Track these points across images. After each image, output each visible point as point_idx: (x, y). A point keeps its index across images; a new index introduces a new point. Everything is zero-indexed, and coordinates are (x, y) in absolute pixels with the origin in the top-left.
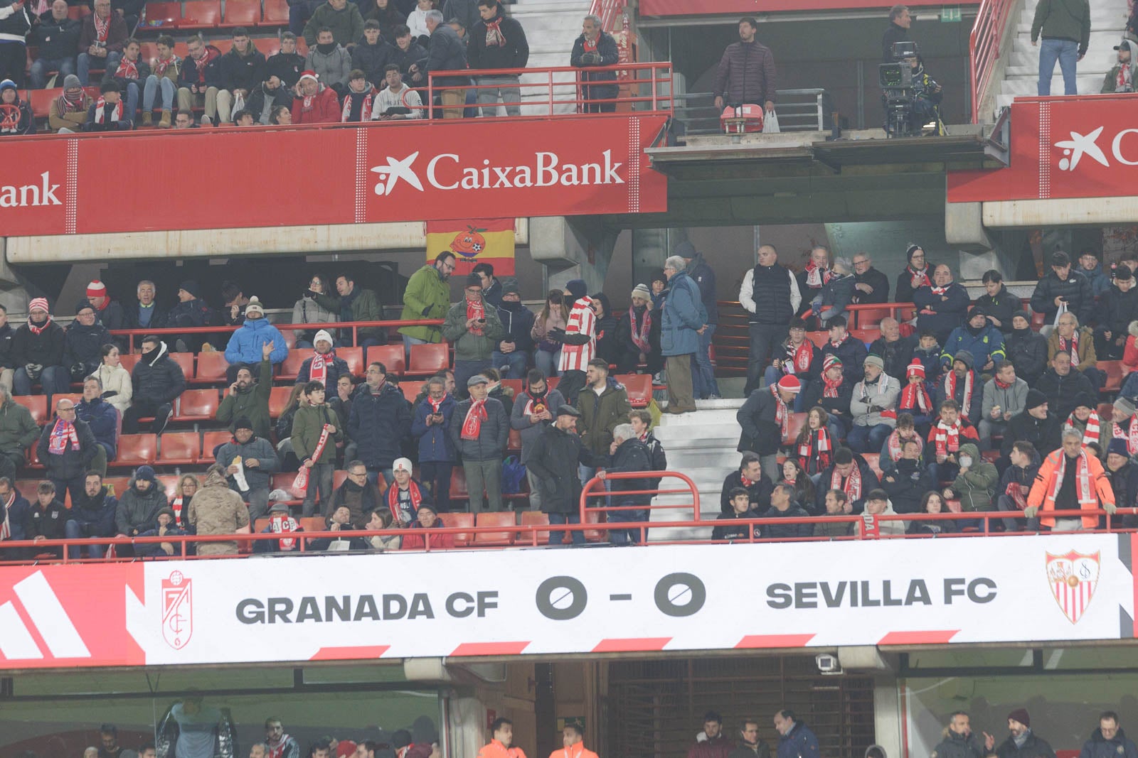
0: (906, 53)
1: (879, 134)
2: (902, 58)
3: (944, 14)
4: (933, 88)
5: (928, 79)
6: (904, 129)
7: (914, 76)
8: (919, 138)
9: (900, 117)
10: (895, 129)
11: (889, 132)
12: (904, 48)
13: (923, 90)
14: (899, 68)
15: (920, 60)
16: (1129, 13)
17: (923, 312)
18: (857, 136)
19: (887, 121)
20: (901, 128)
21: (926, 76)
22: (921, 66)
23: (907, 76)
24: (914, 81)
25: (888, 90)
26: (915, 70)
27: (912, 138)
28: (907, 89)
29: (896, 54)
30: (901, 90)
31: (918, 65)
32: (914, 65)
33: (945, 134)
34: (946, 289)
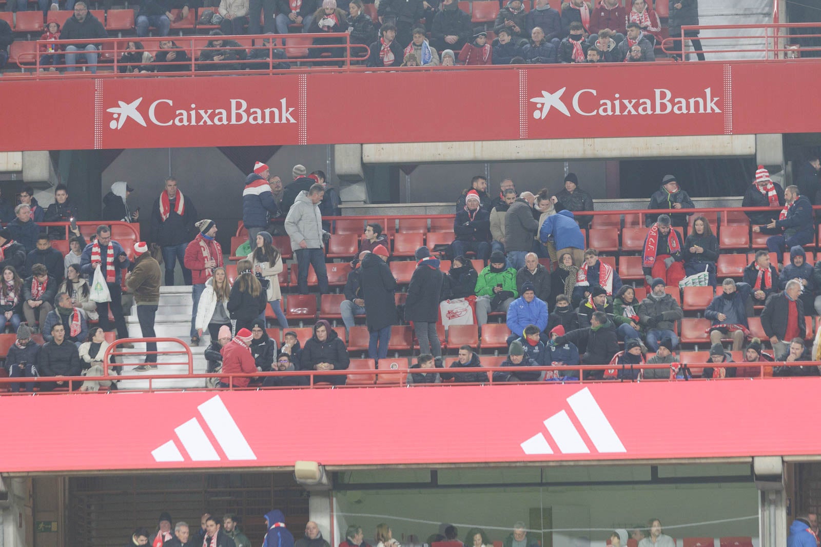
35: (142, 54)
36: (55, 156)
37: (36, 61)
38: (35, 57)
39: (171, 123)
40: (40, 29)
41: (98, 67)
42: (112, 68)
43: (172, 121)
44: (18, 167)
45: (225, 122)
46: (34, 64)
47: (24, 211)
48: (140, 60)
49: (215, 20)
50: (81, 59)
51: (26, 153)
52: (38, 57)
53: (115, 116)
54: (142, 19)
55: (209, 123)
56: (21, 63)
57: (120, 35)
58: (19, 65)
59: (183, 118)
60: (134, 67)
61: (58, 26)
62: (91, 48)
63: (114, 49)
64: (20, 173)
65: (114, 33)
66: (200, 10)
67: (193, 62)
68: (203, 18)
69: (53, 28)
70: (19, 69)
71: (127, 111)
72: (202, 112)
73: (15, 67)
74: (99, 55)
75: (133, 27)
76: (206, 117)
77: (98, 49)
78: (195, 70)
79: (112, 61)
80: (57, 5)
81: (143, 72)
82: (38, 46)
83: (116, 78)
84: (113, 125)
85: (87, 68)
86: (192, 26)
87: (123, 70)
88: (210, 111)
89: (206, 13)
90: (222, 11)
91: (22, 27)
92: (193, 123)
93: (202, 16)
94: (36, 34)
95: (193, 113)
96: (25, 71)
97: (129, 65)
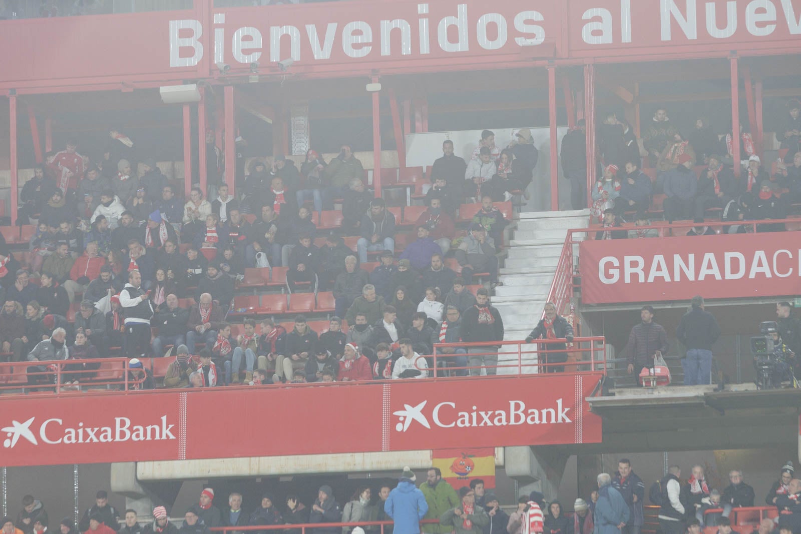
0: (770, 329)
1: (751, 387)
2: (767, 333)
3: (796, 301)
4: (789, 354)
5: (786, 348)
6: (769, 383)
7: (775, 346)
8: (779, 390)
9: (766, 375)
10: (762, 383)
11: (758, 385)
12: (769, 325)
13: (782, 355)
14: (764, 340)
15: (779, 334)
17: (783, 512)
18: (735, 388)
19: (757, 378)
20: (766, 383)
21: (784, 345)
22: (780, 339)
23: (771, 346)
24: (776, 349)
25: (757, 355)
26: (776, 342)
27: (774, 390)
28: (771, 355)
29: (763, 330)
30: (766, 356)
31: (779, 338)
32: (776, 338)
33: (798, 386)
34: (798, 495)
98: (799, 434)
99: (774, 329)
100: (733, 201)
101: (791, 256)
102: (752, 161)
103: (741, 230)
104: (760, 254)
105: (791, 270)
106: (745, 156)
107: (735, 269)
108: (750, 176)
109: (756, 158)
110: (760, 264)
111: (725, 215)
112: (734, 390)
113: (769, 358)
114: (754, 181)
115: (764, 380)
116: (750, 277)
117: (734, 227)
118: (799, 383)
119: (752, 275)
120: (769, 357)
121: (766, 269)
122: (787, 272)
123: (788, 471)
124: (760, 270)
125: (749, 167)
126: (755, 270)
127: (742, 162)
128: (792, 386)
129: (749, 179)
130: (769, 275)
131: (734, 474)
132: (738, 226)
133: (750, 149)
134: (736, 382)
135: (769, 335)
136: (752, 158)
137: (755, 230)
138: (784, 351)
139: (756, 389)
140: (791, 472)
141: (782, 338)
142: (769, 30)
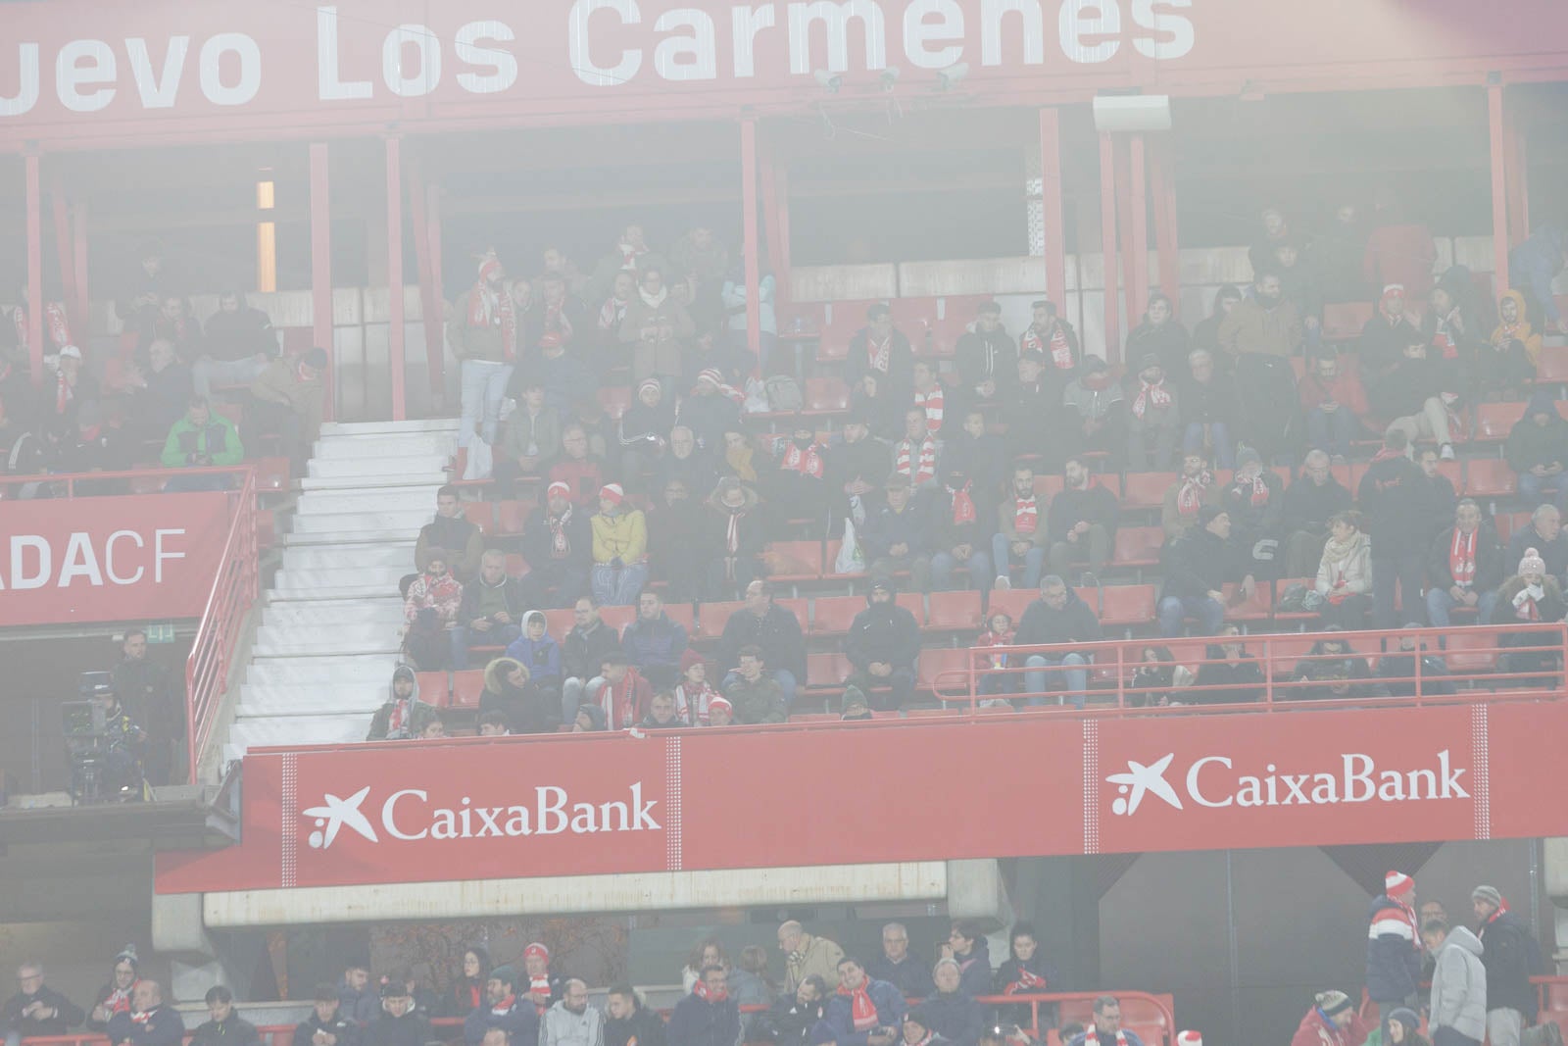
0: (99, 687)
1: (61, 800)
2: (93, 694)
4: (135, 736)
5: (129, 723)
6: (96, 793)
7: (108, 719)
8: (113, 806)
9: (90, 776)
10: (83, 792)
11: (74, 797)
12: (97, 680)
13: (122, 738)
15: (117, 697)
16: (405, 629)
18: (30, 802)
19: (72, 782)
20: (90, 791)
21: (126, 719)
22: (118, 706)
23: (100, 720)
24: (109, 726)
25: (73, 738)
26: (110, 713)
27: (106, 806)
28: (100, 738)
29: (84, 689)
30: (91, 739)
31: (115, 704)
32: (109, 704)
33: (152, 798)
34: (151, 1014)
35: (1173, 669)
36: (1009, 868)
37: (969, 686)
38: (967, 678)
39: (1228, 802)
40: (974, 625)
41: (1088, 696)
42: (1113, 698)
43: (1231, 798)
44: (939, 890)
45: (1333, 798)
46: (967, 692)
47: (948, 973)
48: (1169, 681)
49: (1309, 602)
50: (1056, 682)
51: (954, 863)
52: (972, 677)
53: (1123, 790)
54: (1171, 603)
55: (1303, 800)
56: (942, 692)
57: (1129, 634)
58: (937, 694)
59: (1253, 792)
60: (1157, 697)
61: (1009, 619)
62: (1073, 659)
63: (1117, 662)
64: (942, 901)
65: (1117, 630)
66: (1281, 584)
67: (1269, 683)
68: (1286, 598)
69: (999, 624)
70: (937, 704)
71: (1145, 779)
72: (1288, 780)
73: (928, 699)
74: (1090, 673)
75: (1154, 617)
76: (1295, 789)
77: (1088, 662)
78: (1274, 700)
79: (1115, 685)
80: (1007, 579)
81: (1175, 704)
82: (972, 659)
83: (1122, 717)
84: (1119, 807)
85: (1067, 698)
86: (1266, 615)
87: (1137, 700)
88: (1303, 778)
89: (1293, 589)
90: (1324, 586)
91: (942, 621)
92: (1272, 800)
93: (1283, 597)
94: (968, 636)
95: (1271, 782)
96: (948, 706)
97: (1149, 691)
98: (153, 892)
99: (105, 686)
100: (28, 434)
101: (140, 543)
102: (65, 356)
103: (44, 493)
104: (80, 540)
105: (141, 570)
106: (51, 347)
107: (31, 570)
108: (61, 386)
109: (73, 351)
110: (80, 559)
111: (13, 461)
112: (27, 807)
113: (95, 745)
114: (70, 395)
115: (86, 786)
116: (60, 585)
117: (31, 487)
118: (154, 791)
119: (64, 581)
120: (96, 741)
121: (91, 569)
122: (132, 576)
123: (127, 961)
124: (80, 570)
125: (59, 369)
126: (69, 570)
127: (47, 359)
128: (140, 797)
129: (60, 392)
130: (97, 580)
131: (26, 973)
132: (38, 484)
133: (61, 335)
134: (31, 791)
135: (98, 699)
136: (65, 351)
137: (71, 493)
138: (126, 729)
139: (69, 804)
140: (133, 963)
141: (121, 704)
142: (102, 100)
